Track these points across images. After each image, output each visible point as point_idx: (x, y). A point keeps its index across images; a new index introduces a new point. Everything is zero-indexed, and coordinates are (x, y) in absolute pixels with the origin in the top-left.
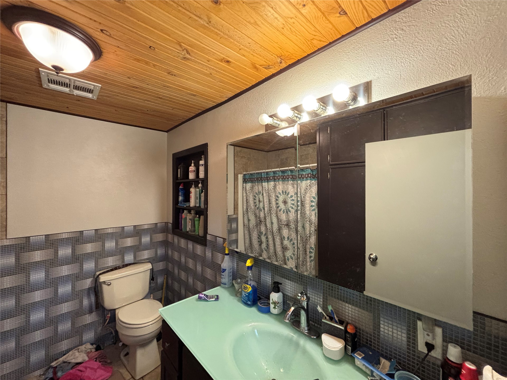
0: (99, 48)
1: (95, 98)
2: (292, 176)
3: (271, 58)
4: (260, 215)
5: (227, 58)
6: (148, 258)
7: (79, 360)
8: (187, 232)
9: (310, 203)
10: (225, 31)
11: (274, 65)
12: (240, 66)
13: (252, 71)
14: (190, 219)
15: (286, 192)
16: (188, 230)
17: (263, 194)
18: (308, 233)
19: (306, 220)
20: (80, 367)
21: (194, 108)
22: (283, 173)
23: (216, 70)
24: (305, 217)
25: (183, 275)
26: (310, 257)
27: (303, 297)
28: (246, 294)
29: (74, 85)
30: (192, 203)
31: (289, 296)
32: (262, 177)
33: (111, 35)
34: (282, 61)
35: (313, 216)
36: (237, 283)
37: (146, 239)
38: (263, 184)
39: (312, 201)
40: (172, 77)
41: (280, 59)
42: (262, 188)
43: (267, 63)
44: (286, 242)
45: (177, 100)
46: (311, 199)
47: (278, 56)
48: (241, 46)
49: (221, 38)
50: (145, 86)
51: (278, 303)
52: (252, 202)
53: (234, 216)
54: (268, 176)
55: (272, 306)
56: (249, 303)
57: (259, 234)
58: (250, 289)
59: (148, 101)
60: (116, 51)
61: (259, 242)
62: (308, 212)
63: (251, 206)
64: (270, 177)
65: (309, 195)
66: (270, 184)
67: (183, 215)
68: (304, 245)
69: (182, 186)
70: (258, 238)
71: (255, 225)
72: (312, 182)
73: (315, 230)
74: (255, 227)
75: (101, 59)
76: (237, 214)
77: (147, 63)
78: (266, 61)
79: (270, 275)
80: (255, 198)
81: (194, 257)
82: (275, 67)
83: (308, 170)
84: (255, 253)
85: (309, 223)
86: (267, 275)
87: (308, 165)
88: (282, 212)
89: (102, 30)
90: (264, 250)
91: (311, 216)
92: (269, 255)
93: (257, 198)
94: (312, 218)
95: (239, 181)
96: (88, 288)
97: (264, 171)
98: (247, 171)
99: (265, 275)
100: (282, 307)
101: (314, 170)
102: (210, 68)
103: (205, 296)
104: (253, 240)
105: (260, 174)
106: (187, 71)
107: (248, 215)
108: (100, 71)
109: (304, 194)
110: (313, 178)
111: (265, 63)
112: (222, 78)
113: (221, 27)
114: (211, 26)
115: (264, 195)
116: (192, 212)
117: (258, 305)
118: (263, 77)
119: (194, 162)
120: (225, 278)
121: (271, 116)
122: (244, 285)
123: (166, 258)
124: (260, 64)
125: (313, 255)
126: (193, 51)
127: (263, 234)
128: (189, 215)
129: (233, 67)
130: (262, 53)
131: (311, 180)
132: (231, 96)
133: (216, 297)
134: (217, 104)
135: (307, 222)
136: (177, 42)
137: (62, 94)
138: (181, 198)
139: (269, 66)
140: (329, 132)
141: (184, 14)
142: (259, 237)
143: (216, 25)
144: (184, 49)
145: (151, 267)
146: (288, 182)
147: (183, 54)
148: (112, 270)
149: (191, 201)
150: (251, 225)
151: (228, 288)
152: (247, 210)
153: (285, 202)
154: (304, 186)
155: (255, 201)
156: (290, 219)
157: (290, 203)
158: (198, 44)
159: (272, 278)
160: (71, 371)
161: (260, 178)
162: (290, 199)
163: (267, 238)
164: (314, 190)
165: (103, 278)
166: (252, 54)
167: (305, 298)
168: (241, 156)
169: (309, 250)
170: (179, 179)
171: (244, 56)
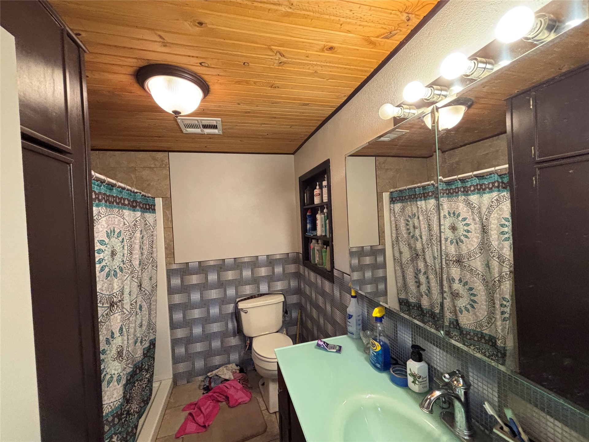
0: (205, 83)
1: (221, 133)
2: (464, 188)
3: (390, 19)
4: (416, 246)
5: (328, 44)
6: (282, 290)
7: (227, 377)
8: (316, 264)
9: (500, 229)
10: (314, 7)
11: (399, 28)
12: (349, 49)
13: (367, 49)
14: (318, 250)
15: (454, 213)
16: (316, 262)
17: (418, 218)
18: (497, 275)
19: (492, 256)
20: (226, 384)
21: (312, 120)
22: (448, 185)
23: (320, 65)
24: (490, 250)
25: (315, 313)
26: (503, 313)
27: (457, 382)
28: (374, 353)
29: (202, 125)
30: (319, 232)
31: (438, 370)
32: (416, 194)
33: (208, 65)
34: (410, 15)
35: (505, 249)
36: (366, 335)
37: (278, 270)
38: (419, 203)
39: (502, 226)
40: (275, 90)
41: (406, 15)
42: (418, 209)
43: (385, 29)
44: (457, 286)
45: (290, 115)
46: (502, 221)
47: (401, 10)
48: (342, 19)
49: (312, 19)
50: (254, 108)
51: (420, 376)
52: (404, 229)
53: (380, 247)
54: (424, 192)
55: (410, 379)
56: (379, 366)
57: (416, 271)
58: (379, 348)
59: (264, 124)
60: (218, 80)
61: (416, 282)
62: (495, 243)
63: (403, 233)
64: (429, 192)
65: (496, 215)
66: (430, 203)
67: (312, 244)
68: (490, 293)
69: (310, 213)
70: (415, 277)
71: (409, 259)
72: (502, 194)
73: (511, 272)
74: (410, 262)
75: (210, 93)
76: (384, 244)
77: (247, 83)
78: (384, 27)
79: (409, 334)
80: (408, 223)
81: (323, 293)
82: (401, 31)
83: (492, 175)
84: (411, 296)
85: (497, 260)
86: (406, 333)
87: (493, 169)
88: (449, 243)
89: (201, 64)
90: (424, 294)
91: (502, 249)
92: (432, 302)
93: (411, 222)
94: (504, 252)
95: (384, 203)
96: (231, 313)
97: (419, 185)
98: (394, 188)
99: (403, 332)
100: (428, 385)
101: (505, 174)
102: (312, 65)
103: (324, 344)
104: (408, 280)
105: (414, 189)
106: (289, 77)
107: (399, 246)
108: (215, 105)
109: (486, 215)
110: (504, 188)
111: (383, 31)
112: (331, 73)
113: (307, 5)
114: (295, 9)
115: (421, 218)
116: (320, 242)
117: (390, 372)
118: (387, 52)
119: (319, 184)
120: (352, 326)
121: (399, 106)
122: (372, 341)
123: (298, 291)
124: (376, 36)
125: (508, 310)
126: (286, 51)
127: (422, 273)
128: (316, 245)
129: (340, 54)
130: (373, 17)
131: (499, 191)
132: (350, 93)
133: (338, 348)
134: (337, 107)
135: (494, 258)
136: (266, 47)
137: (196, 135)
138: (309, 226)
139: (391, 33)
140: (531, 107)
141: (261, 9)
142: (417, 276)
143: (300, 6)
144: (277, 52)
145: (283, 300)
146: (458, 197)
147: (277, 58)
148: (248, 298)
149: (317, 229)
150: (403, 259)
151: (356, 339)
152: (398, 239)
153: (453, 228)
154: (486, 202)
155: (408, 227)
156: (463, 253)
157: (462, 230)
158: (288, 39)
159: (412, 338)
160: (220, 385)
161: (413, 195)
162: (461, 224)
163: (427, 278)
164: (506, 208)
165: (241, 305)
166: (360, 25)
167: (462, 383)
168: (386, 168)
169: (499, 302)
170: (306, 205)
171: (349, 32)
